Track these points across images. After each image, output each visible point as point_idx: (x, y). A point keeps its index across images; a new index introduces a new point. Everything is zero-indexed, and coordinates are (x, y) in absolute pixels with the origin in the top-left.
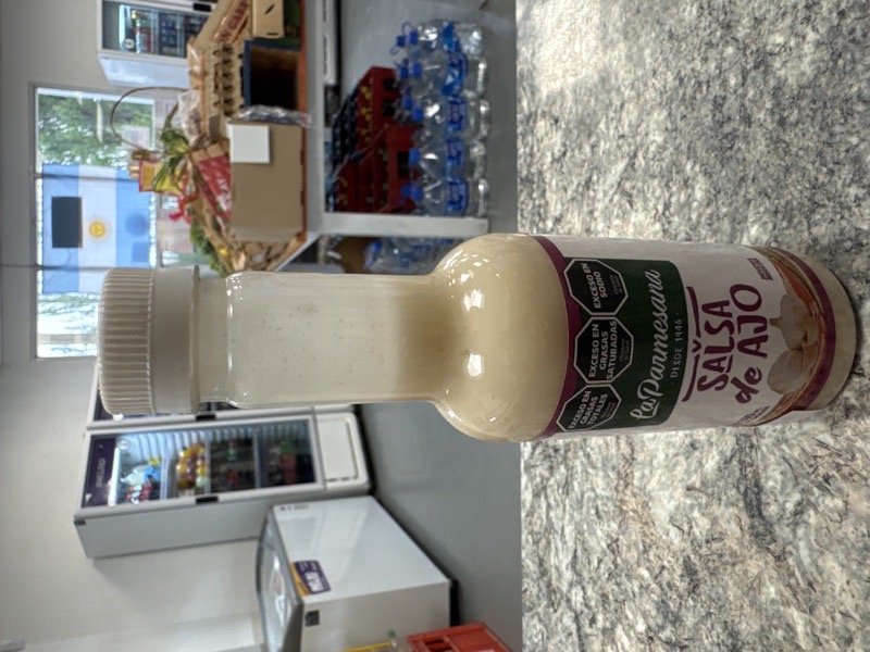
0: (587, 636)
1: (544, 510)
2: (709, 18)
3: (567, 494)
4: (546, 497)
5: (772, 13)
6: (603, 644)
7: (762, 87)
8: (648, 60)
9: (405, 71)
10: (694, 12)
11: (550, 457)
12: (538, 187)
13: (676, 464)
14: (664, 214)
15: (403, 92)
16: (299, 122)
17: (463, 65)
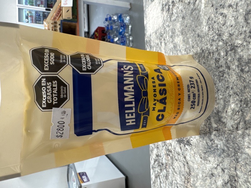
1: (159, 183)
2: (212, 31)
3: (167, 180)
4: (160, 179)
5: (236, 33)
7: (233, 57)
8: (191, 43)
9: (108, 28)
10: (207, 29)
11: (160, 166)
13: (206, 179)
15: (107, 34)
17: (125, 26)
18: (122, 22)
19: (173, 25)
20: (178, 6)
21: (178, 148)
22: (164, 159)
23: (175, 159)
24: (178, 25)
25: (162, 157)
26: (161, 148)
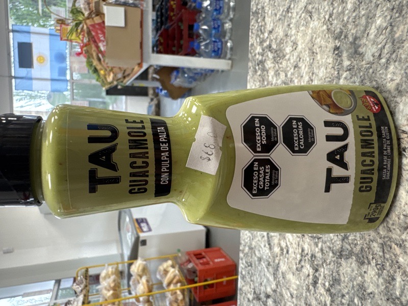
0: (272, 237)
6: (279, 240)
12: (261, 16)
14: (329, 20)
16: (139, 6)
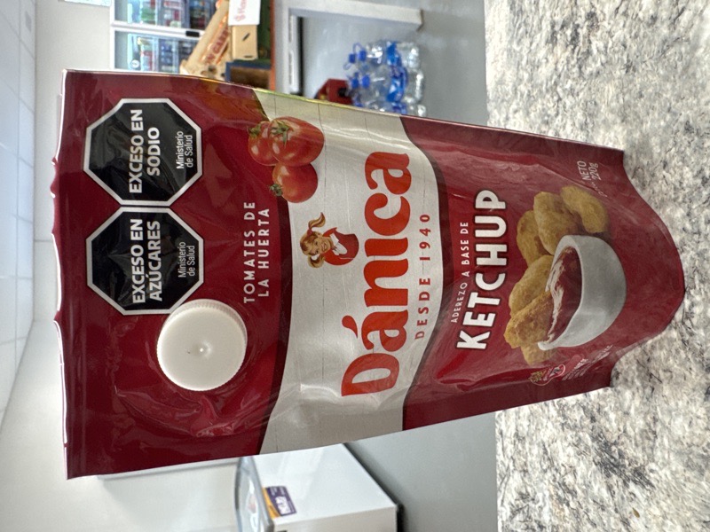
9: (356, 82)
15: (354, 99)
17: (403, 77)
18: (395, 64)
19: (590, 89)
20: (609, 27)
21: (598, 485)
22: (546, 509)
23: (589, 519)
24: (610, 90)
25: (541, 503)
26: (537, 474)
